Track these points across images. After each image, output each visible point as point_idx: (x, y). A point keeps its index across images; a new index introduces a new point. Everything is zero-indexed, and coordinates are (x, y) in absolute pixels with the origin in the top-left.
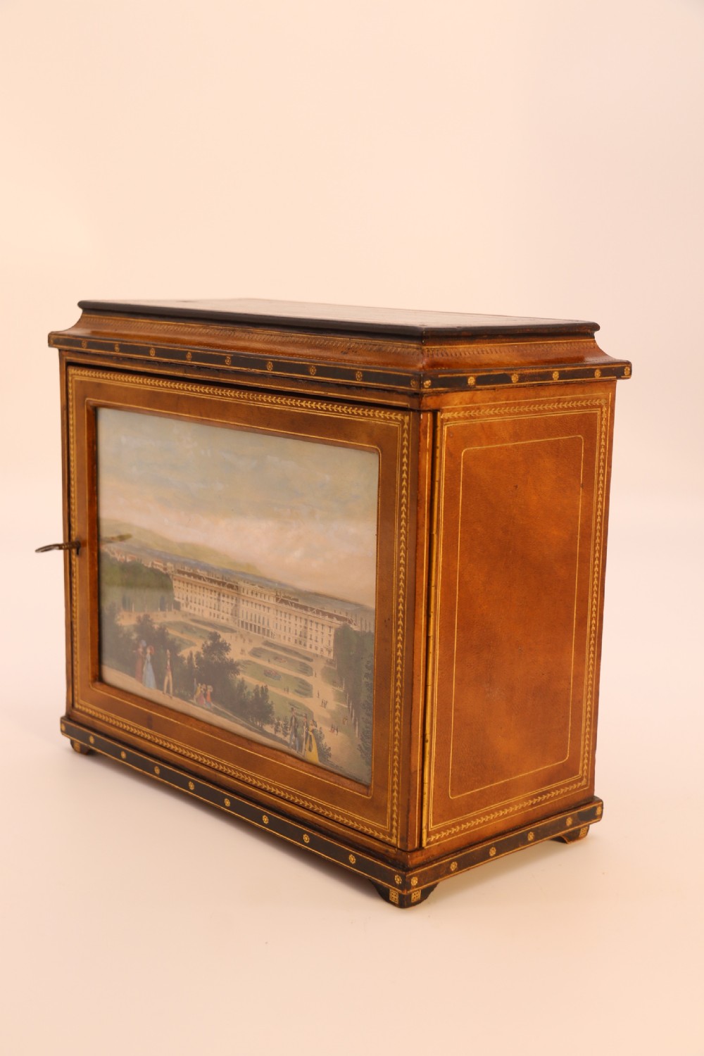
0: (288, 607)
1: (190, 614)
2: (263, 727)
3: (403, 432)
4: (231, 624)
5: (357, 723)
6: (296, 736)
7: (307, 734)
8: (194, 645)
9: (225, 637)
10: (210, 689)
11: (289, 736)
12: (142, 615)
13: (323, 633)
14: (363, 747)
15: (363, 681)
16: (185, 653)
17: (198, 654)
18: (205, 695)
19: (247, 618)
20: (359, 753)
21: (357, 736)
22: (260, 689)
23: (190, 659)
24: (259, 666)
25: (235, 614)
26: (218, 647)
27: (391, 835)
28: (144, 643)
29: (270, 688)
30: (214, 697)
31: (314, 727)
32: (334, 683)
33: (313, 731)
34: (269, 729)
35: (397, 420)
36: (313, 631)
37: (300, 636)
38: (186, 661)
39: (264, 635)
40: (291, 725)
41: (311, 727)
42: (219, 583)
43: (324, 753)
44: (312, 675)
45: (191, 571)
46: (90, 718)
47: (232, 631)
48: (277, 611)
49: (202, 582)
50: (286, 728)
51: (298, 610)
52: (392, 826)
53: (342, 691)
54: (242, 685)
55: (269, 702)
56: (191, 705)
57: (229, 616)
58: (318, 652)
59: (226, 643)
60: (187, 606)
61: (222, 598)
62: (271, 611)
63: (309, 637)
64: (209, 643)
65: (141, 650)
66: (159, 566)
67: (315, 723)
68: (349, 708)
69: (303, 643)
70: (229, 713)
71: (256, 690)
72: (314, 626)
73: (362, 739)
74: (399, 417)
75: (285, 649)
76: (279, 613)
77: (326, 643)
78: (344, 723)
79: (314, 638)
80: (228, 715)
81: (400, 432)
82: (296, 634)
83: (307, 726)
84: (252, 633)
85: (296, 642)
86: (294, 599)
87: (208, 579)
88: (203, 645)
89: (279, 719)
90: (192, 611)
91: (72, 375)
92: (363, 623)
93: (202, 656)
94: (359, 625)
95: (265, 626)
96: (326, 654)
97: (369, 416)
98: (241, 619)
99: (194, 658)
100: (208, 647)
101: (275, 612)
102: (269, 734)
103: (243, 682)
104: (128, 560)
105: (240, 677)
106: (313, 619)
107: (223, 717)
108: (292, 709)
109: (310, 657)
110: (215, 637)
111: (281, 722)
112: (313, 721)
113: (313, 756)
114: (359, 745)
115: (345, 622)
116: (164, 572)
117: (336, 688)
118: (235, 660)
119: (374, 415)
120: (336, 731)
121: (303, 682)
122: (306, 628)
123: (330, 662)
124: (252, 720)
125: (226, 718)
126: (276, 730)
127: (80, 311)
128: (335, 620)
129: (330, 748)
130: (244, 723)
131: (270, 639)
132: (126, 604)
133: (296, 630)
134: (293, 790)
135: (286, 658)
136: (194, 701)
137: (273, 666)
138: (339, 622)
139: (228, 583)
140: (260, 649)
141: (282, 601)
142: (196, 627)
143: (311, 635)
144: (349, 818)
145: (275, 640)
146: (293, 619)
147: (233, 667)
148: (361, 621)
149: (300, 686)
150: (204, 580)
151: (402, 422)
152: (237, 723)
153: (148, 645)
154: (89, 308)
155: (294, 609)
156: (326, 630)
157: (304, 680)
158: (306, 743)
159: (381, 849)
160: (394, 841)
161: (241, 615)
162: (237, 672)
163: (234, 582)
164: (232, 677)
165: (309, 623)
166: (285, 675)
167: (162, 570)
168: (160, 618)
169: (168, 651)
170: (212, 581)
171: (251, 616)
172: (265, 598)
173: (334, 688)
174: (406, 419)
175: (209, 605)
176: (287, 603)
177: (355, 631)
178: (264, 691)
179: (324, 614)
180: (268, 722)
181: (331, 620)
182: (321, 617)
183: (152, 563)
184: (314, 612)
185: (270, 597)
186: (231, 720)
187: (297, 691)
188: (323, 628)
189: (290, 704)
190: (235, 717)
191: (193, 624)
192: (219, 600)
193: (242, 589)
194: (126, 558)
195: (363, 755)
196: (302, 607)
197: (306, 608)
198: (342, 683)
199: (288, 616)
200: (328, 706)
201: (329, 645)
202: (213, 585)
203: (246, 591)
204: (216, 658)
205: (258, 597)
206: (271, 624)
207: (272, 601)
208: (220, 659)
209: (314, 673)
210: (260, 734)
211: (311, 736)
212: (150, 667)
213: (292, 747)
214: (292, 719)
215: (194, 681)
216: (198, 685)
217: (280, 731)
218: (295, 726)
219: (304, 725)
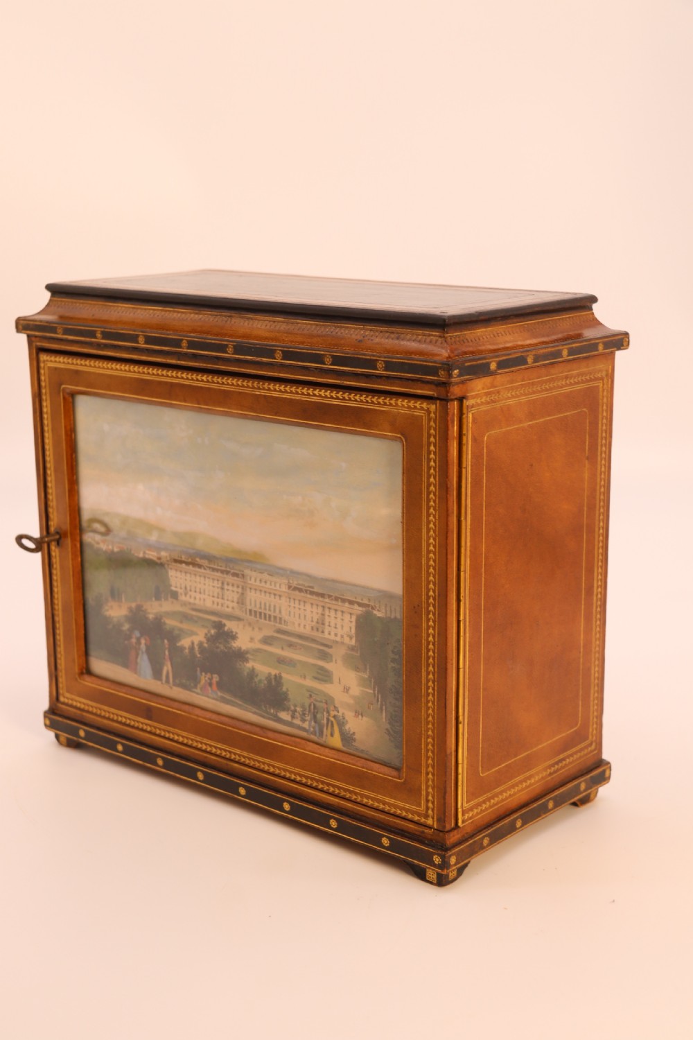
0: (302, 594)
1: (190, 603)
2: (278, 714)
3: (429, 420)
4: (238, 613)
5: (384, 707)
6: (315, 722)
7: (328, 720)
8: (197, 634)
9: (230, 625)
10: (216, 678)
11: (307, 723)
12: (134, 605)
13: (342, 620)
14: (391, 731)
15: (389, 666)
16: (185, 642)
17: (201, 644)
18: (210, 685)
19: (255, 606)
20: (387, 737)
21: (384, 720)
22: (273, 677)
23: (192, 648)
24: (271, 654)
25: (241, 602)
26: (222, 635)
27: (426, 816)
28: (137, 634)
29: (284, 675)
30: (220, 685)
31: (336, 713)
32: (357, 669)
33: (334, 717)
34: (284, 716)
35: (422, 409)
36: (331, 618)
37: (317, 623)
38: (187, 651)
39: (276, 623)
40: (310, 711)
41: (333, 713)
42: (222, 572)
43: (347, 738)
44: (331, 661)
45: (190, 560)
46: (79, 712)
47: (239, 619)
48: (290, 598)
49: (202, 570)
50: (304, 714)
51: (314, 597)
52: (427, 808)
53: (366, 676)
54: (253, 673)
55: (284, 689)
56: (194, 694)
57: (235, 605)
58: (338, 639)
59: (232, 632)
60: (186, 594)
61: (226, 587)
62: (283, 599)
63: (327, 624)
64: (213, 632)
65: (134, 640)
66: (152, 555)
67: (336, 709)
68: (374, 693)
69: (320, 630)
71: (269, 678)
72: (332, 613)
73: (390, 723)
74: (425, 405)
75: (300, 637)
76: (292, 601)
77: (346, 629)
78: (369, 708)
79: (332, 624)
80: (237, 703)
81: (425, 422)
82: (312, 621)
83: (328, 712)
84: (263, 621)
85: (312, 628)
86: (309, 587)
87: (210, 568)
88: (206, 634)
89: (295, 706)
90: (192, 601)
91: (44, 361)
92: (388, 609)
93: (206, 645)
94: (384, 611)
95: (277, 614)
96: (347, 640)
97: (391, 404)
98: (249, 607)
99: (196, 648)
100: (212, 636)
101: (288, 600)
102: (284, 721)
103: (253, 669)
104: (116, 550)
105: (249, 665)
106: (330, 606)
107: (231, 705)
108: (311, 696)
109: (329, 644)
110: (219, 626)
111: (298, 709)
112: (335, 707)
113: (336, 741)
114: (387, 729)
115: (367, 608)
116: (158, 560)
117: (360, 674)
118: (244, 648)
119: (397, 404)
120: (360, 717)
121: (322, 668)
122: (323, 615)
123: (352, 648)
124: (265, 707)
125: (234, 706)
126: (293, 717)
127: (48, 295)
128: (356, 607)
129: (354, 733)
130: (257, 711)
131: (283, 627)
132: (115, 594)
133: (312, 618)
134: (315, 776)
135: (301, 645)
136: (198, 691)
137: (287, 653)
138: (361, 609)
139: (232, 571)
140: (272, 637)
141: (295, 589)
142: (197, 616)
143: (329, 622)
144: (379, 801)
145: (289, 628)
146: (308, 607)
147: (241, 655)
148: (386, 607)
149: (318, 673)
150: (205, 569)
151: (428, 411)
152: (247, 711)
153: (142, 634)
154: (58, 291)
155: (309, 596)
156: (347, 617)
157: (323, 667)
158: (327, 729)
159: (416, 830)
160: (430, 822)
161: (248, 603)
162: (247, 660)
163: (240, 571)
164: (240, 665)
165: (327, 611)
166: (300, 662)
167: (155, 559)
168: (154, 609)
169: (166, 641)
170: (214, 570)
171: (261, 604)
172: (275, 586)
173: (358, 673)
174: (433, 407)
175: (211, 594)
176: (300, 590)
177: (379, 617)
178: (278, 679)
179: (344, 601)
180: (284, 710)
181: (352, 606)
182: (340, 603)
183: (144, 553)
184: (332, 599)
185: (281, 585)
186: (241, 709)
187: (315, 678)
188: (342, 615)
189: (308, 691)
190: (245, 705)
191: (194, 613)
192: (222, 589)
193: (248, 578)
194: (113, 548)
195: (392, 739)
196: (318, 594)
197: (322, 595)
198: (366, 669)
199: (302, 603)
200: (351, 692)
201: (351, 631)
202: (216, 574)
203: (253, 579)
204: (222, 647)
205: (268, 585)
206: (283, 612)
207: (284, 588)
208: (226, 648)
209: (334, 659)
210: (275, 721)
211: (332, 722)
212: (145, 657)
213: (312, 733)
214: (310, 705)
215: (197, 670)
216: (202, 675)
217: (297, 718)
218: (314, 712)
219: (324, 711)
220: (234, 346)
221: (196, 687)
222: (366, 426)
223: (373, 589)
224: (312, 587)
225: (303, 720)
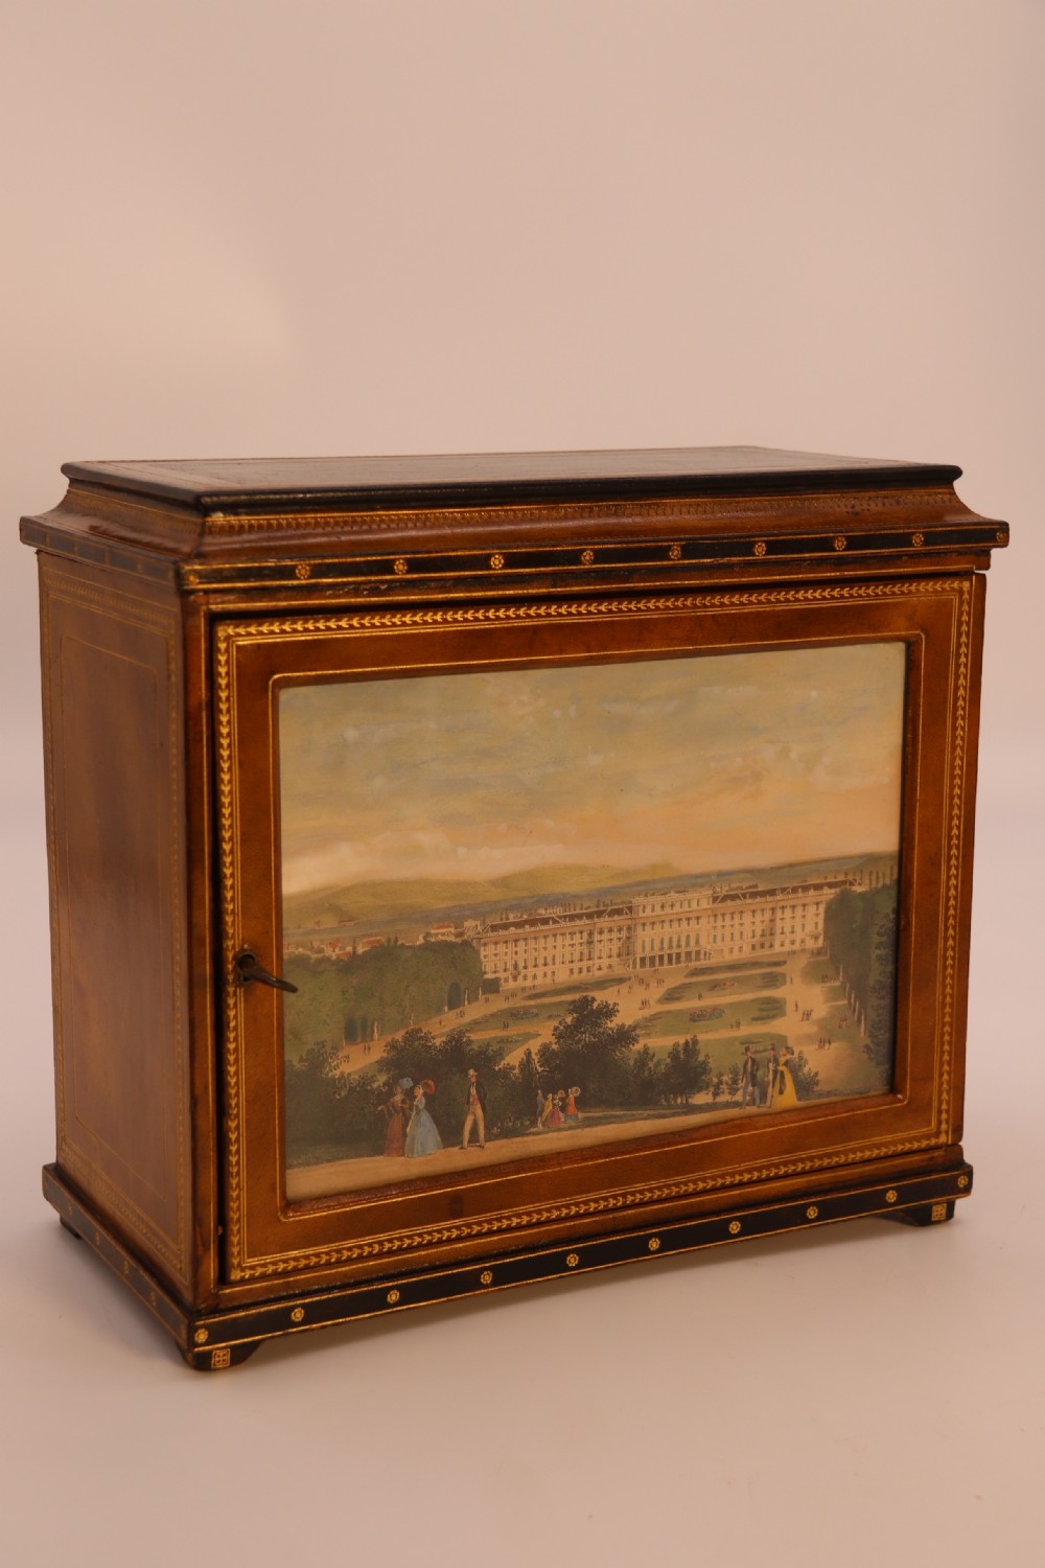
0: (738, 902)
1: (524, 989)
2: (690, 1100)
3: (961, 603)
4: (619, 971)
5: (863, 1017)
6: (753, 1086)
7: (775, 1072)
8: (537, 1035)
9: (601, 997)
10: (574, 1092)
11: (740, 1093)
12: (399, 1036)
13: (804, 917)
14: (872, 1045)
15: (873, 956)
16: (514, 1058)
17: (545, 1050)
18: (563, 1109)
19: (653, 949)
20: (866, 1056)
21: (862, 1035)
22: (681, 1049)
23: (527, 1062)
24: (680, 1012)
25: (626, 951)
26: (588, 1014)
27: (938, 1134)
28: (407, 1083)
29: (700, 1037)
30: (581, 1103)
31: (788, 1057)
32: (824, 979)
33: (786, 1064)
34: (701, 1098)
36: (786, 921)
37: (763, 935)
38: (517, 1071)
39: (691, 961)
40: (745, 1071)
41: (782, 1060)
42: (590, 916)
43: (804, 1087)
44: (784, 983)
45: (525, 917)
47: (620, 981)
48: (715, 916)
49: (551, 926)
50: (735, 1082)
51: (758, 899)
52: (940, 1122)
53: (839, 984)
54: (646, 1054)
55: (701, 1058)
56: (532, 1138)
57: (615, 959)
58: (797, 947)
59: (607, 1005)
60: (515, 978)
61: (597, 937)
62: (703, 921)
63: (779, 931)
64: (569, 1020)
65: (398, 1098)
66: (445, 934)
67: (790, 1050)
68: (850, 1003)
69: (767, 944)
70: (618, 1113)
71: (674, 1055)
72: (788, 913)
73: (870, 1036)
74: (956, 585)
75: (732, 967)
76: (720, 918)
77: (810, 928)
78: (840, 1027)
79: (787, 929)
80: (615, 1117)
81: (955, 605)
82: (754, 937)
83: (776, 1061)
84: (666, 966)
85: (753, 947)
86: (751, 887)
87: (565, 917)
88: (556, 1029)
89: (721, 1075)
90: (529, 983)
91: (228, 638)
92: (874, 877)
93: (555, 1047)
94: (867, 882)
95: (693, 948)
96: (810, 944)
98: (638, 957)
99: (535, 1057)
100: (567, 1027)
101: (712, 919)
102: (703, 1108)
103: (646, 1049)
104: (360, 950)
105: (638, 1047)
106: (785, 903)
107: (604, 1124)
108: (747, 1049)
109: (782, 959)
110: (586, 1002)
111: (725, 1078)
112: (787, 1048)
113: (790, 1098)
114: (867, 1047)
115: (843, 887)
116: (459, 940)
117: (828, 984)
118: (628, 1022)
119: (918, 590)
120: (827, 1045)
121: (768, 1001)
122: (772, 921)
123: (819, 952)
124: (667, 1100)
125: (609, 1123)
126: (716, 1094)
128: (826, 890)
129: (817, 1074)
130: (652, 1112)
131: (704, 963)
132: (354, 1031)
133: (753, 931)
134: (776, 1159)
135: (734, 979)
136: (541, 1127)
137: (710, 1001)
138: (833, 891)
139: (609, 909)
140: (684, 987)
141: (725, 898)
142: (536, 1006)
143: (783, 928)
144: (869, 1148)
145: (714, 961)
146: (748, 918)
147: (625, 1036)
148: (870, 875)
149: (761, 1010)
150: (555, 922)
151: (961, 592)
153: (416, 1082)
155: (749, 901)
156: (812, 909)
157: (769, 998)
158: (773, 1087)
159: (922, 1161)
160: (943, 1139)
161: (639, 949)
162: (635, 1040)
163: (623, 903)
164: (622, 1053)
165: (779, 913)
166: (731, 1005)
167: (452, 939)
168: (440, 1028)
169: (471, 1072)
170: (572, 918)
171: (662, 942)
172: (689, 906)
173: (824, 985)
174: (966, 585)
175: (568, 958)
176: (733, 898)
177: (860, 893)
178: (691, 1048)
179: (805, 889)
180: (700, 1090)
181: (820, 892)
182: (800, 895)
183: (428, 935)
184: (788, 893)
185: (701, 900)
186: (623, 1122)
187: (755, 1019)
188: (804, 910)
189: (742, 1043)
190: (629, 1113)
191: (532, 1003)
192: (590, 943)
193: (641, 908)
194: (354, 948)
195: (873, 1056)
196: (763, 894)
197: (772, 893)
198: (838, 974)
199: (737, 916)
200: (814, 1016)
201: (816, 928)
202: (578, 922)
203: (648, 909)
204: (587, 1037)
205: (677, 908)
206: (703, 941)
207: (705, 904)
208: (595, 1036)
209: (788, 980)
210: (685, 1113)
211: (782, 1072)
212: (425, 1117)
213: (747, 1105)
214: (746, 1062)
215: (537, 1094)
216: (546, 1099)
217: (723, 1093)
218: (752, 1071)
219: (769, 1061)
220: (682, 547)
221: (534, 1123)
222: (873, 628)
223: (851, 858)
224: (755, 886)
225: (733, 1091)
